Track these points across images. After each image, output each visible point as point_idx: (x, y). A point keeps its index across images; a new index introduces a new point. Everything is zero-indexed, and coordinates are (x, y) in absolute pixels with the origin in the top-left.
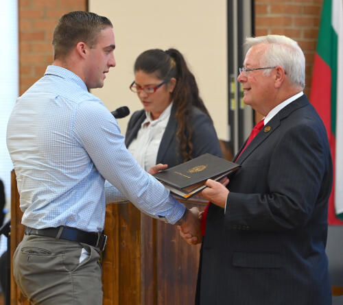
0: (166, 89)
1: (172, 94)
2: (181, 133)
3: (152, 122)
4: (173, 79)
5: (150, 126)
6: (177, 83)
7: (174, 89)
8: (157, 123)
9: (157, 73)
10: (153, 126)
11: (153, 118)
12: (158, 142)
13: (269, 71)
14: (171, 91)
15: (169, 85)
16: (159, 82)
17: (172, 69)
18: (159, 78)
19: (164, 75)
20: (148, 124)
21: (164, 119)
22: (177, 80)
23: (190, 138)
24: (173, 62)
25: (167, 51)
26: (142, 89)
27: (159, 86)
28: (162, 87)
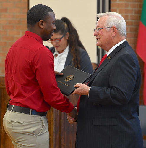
0: (65, 38)
1: (68, 40)
2: (74, 60)
3: (59, 55)
4: (68, 33)
5: (58, 57)
6: (69, 35)
7: (69, 38)
8: (62, 55)
9: (60, 32)
10: (60, 56)
11: (59, 52)
12: (64, 64)
13: (109, 29)
14: (67, 39)
15: (66, 36)
16: (61, 36)
17: (66, 29)
18: (61, 34)
19: (63, 32)
20: (56, 55)
21: (65, 53)
22: (69, 33)
23: (79, 62)
24: (66, 25)
25: (61, 19)
26: (53, 41)
27: (62, 38)
28: (63, 38)
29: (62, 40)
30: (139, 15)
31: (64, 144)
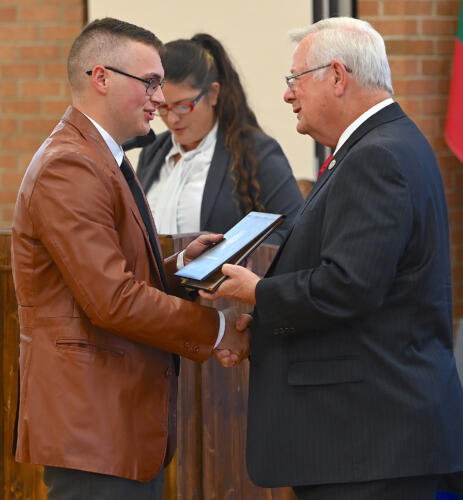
0: (207, 101)
1: (216, 108)
3: (185, 155)
4: (216, 84)
5: (181, 161)
6: (221, 88)
7: (219, 100)
8: (194, 155)
9: (190, 79)
10: (187, 160)
11: (186, 148)
14: (214, 103)
15: (210, 94)
16: (197, 93)
17: (212, 68)
18: (194, 87)
19: (200, 82)
20: (176, 157)
21: (205, 150)
22: (220, 83)
24: (209, 57)
25: (194, 39)
26: (169, 110)
27: (197, 99)
28: (201, 100)
29: (199, 105)
30: (450, 18)
31: (212, 451)
